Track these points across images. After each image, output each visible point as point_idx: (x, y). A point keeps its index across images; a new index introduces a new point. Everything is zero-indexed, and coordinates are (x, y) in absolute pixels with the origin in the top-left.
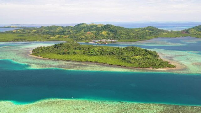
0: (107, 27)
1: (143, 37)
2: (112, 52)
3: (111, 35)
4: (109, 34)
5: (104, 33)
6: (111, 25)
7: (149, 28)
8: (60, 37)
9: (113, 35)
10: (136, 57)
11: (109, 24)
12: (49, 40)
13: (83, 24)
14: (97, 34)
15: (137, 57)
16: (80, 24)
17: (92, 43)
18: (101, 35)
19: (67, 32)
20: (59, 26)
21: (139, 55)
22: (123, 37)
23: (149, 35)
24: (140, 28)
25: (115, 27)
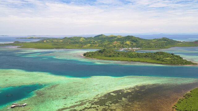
0: (129, 38)
1: (162, 46)
2: (147, 56)
3: (134, 44)
4: (133, 44)
5: (128, 42)
6: (132, 37)
7: (164, 39)
8: (91, 46)
9: (136, 44)
10: (166, 58)
11: (130, 35)
12: (83, 48)
13: (102, 35)
14: (123, 43)
15: (168, 58)
16: (99, 36)
17: (121, 50)
18: (126, 44)
19: (93, 42)
20: (81, 37)
21: (169, 57)
22: (145, 46)
23: (166, 45)
24: (155, 39)
25: (135, 38)
